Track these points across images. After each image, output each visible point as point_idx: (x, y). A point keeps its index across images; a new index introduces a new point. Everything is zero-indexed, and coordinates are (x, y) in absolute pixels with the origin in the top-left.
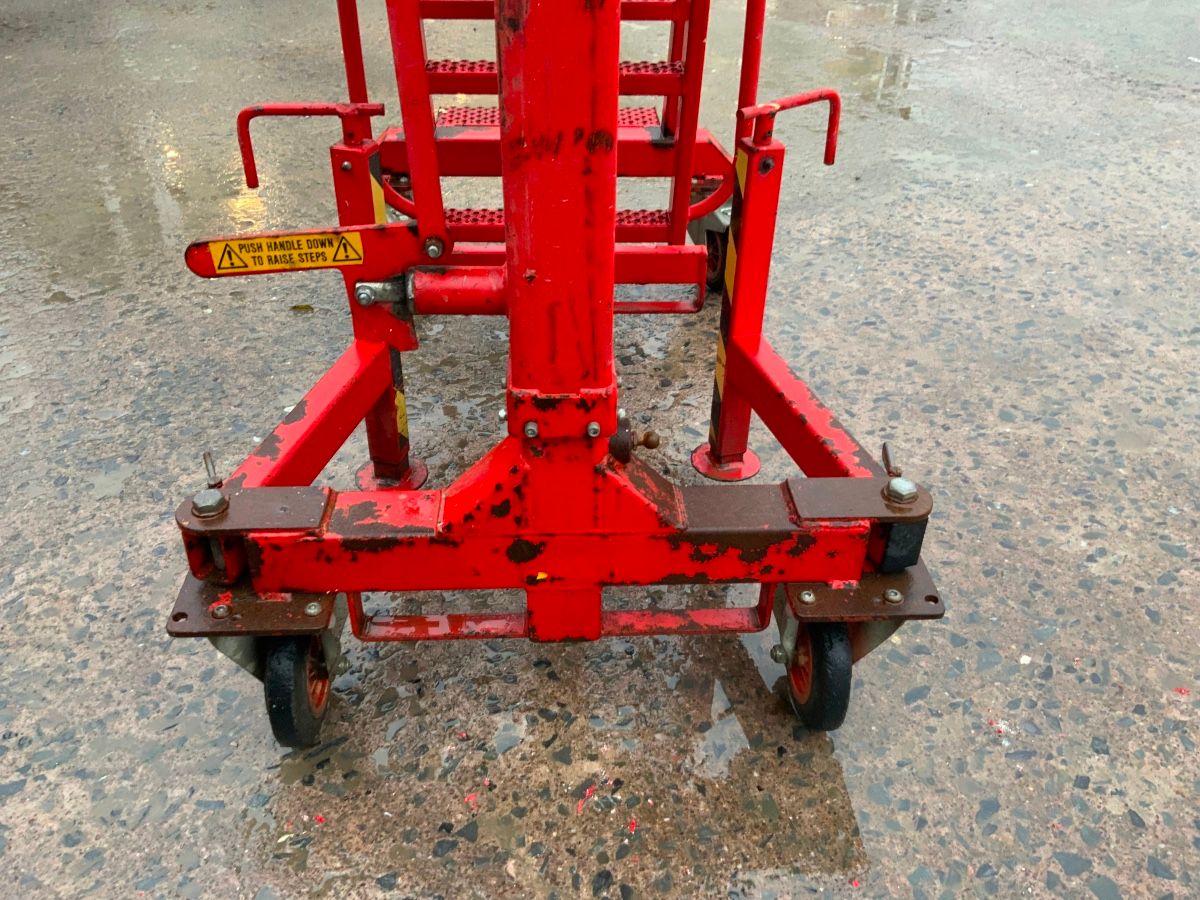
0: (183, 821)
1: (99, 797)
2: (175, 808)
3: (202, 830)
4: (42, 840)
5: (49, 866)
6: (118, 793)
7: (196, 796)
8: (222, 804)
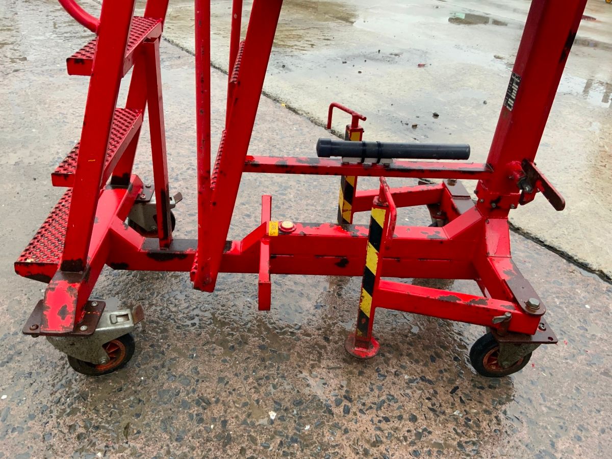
0: (553, 404)
1: (558, 435)
2: (549, 408)
3: (554, 398)
4: (585, 448)
5: (592, 442)
6: (555, 429)
7: (542, 402)
8: (541, 394)
